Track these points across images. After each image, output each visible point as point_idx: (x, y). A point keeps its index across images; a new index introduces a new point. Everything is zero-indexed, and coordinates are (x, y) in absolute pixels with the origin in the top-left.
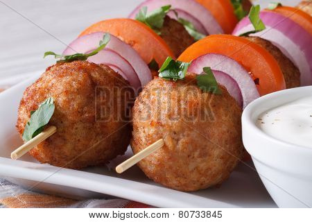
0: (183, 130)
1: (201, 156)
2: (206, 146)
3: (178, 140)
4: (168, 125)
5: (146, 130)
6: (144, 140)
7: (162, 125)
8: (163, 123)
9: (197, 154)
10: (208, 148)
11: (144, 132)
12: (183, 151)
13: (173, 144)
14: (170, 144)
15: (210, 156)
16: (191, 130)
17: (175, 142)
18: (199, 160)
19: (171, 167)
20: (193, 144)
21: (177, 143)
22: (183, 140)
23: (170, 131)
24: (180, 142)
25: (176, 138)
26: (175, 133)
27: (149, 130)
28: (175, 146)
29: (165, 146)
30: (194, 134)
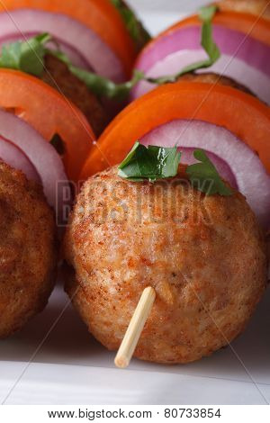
0: (187, 268)
1: (218, 307)
2: (226, 289)
3: (180, 286)
4: (162, 263)
5: (117, 274)
6: (112, 291)
7: (150, 265)
8: (153, 260)
9: (213, 304)
10: (229, 292)
11: (113, 278)
12: (190, 303)
13: (173, 294)
14: (168, 295)
15: (232, 304)
16: (201, 266)
17: (175, 290)
18: (215, 314)
19: (166, 333)
20: (208, 290)
21: (179, 291)
22: (190, 285)
23: (166, 271)
24: (186, 291)
25: (176, 282)
26: (174, 275)
27: (123, 274)
28: (175, 298)
29: (158, 299)
30: (207, 272)
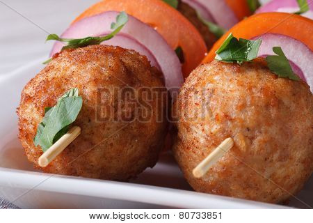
0: (259, 125)
1: (281, 159)
2: (287, 146)
3: (252, 139)
4: (240, 119)
5: (206, 127)
6: (202, 140)
7: (231, 120)
8: (233, 116)
9: (276, 156)
10: (289, 148)
11: (203, 130)
12: (259, 153)
13: (246, 144)
14: (242, 144)
15: (291, 159)
16: (269, 124)
17: (248, 141)
18: (278, 164)
19: (240, 176)
20: (272, 143)
21: (251, 143)
22: (259, 138)
23: (242, 126)
24: (256, 142)
25: (250, 135)
26: (248, 129)
27: (211, 127)
28: (248, 147)
29: (235, 147)
30: (274, 130)
